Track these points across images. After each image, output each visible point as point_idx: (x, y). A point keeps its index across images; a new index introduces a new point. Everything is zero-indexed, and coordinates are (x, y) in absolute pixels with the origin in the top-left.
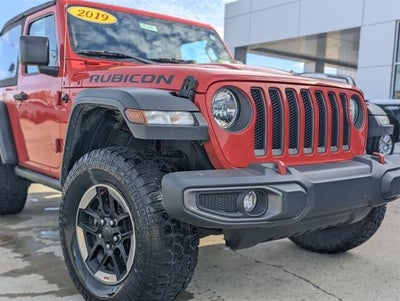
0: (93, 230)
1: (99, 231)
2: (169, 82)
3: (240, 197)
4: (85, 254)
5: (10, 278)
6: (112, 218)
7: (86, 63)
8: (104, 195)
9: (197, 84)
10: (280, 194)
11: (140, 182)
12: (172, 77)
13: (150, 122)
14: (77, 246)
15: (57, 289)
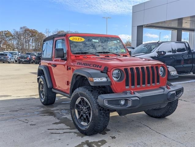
0: (80, 110)
1: (82, 110)
2: (100, 67)
3: (120, 101)
4: (78, 117)
5: (55, 125)
6: (85, 107)
7: (76, 57)
8: (83, 100)
9: (108, 68)
10: (131, 100)
11: (93, 97)
12: (101, 66)
13: (94, 81)
14: (76, 115)
15: (70, 128)
